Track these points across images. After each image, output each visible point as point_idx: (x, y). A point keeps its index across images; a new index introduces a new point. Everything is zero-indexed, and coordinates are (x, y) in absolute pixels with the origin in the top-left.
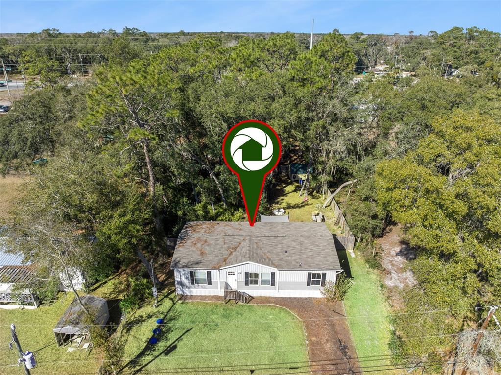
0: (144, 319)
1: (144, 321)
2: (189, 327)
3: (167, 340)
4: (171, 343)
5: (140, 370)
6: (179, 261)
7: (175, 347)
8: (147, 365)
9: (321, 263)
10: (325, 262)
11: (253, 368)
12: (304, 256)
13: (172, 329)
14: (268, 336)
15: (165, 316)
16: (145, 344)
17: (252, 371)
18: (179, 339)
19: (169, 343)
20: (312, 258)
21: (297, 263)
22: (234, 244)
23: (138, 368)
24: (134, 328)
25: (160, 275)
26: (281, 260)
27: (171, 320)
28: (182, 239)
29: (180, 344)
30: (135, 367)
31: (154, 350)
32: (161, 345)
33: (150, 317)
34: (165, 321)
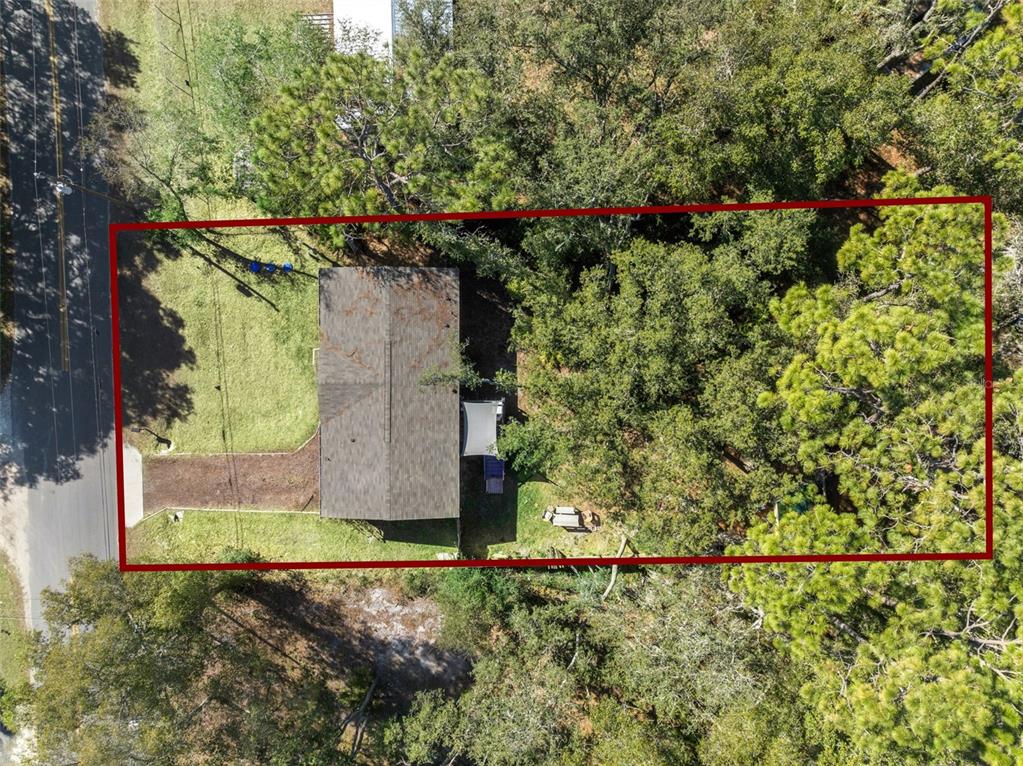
0: (293, 244)
1: (290, 246)
2: (279, 307)
3: (259, 283)
4: (255, 289)
5: (211, 263)
6: (330, 278)
7: (249, 295)
8: (220, 268)
9: (331, 490)
10: (334, 497)
11: (223, 389)
12: (346, 468)
13: (277, 286)
14: (269, 406)
15: (299, 272)
16: (252, 258)
17: (218, 388)
18: (261, 297)
19: (254, 287)
20: (341, 478)
21: (332, 455)
22: (369, 358)
23: (214, 260)
24: (277, 236)
25: (387, 243)
26: (337, 431)
27: (292, 281)
28: (376, 274)
29: (252, 301)
30: (215, 256)
31: (244, 271)
32: (251, 278)
33: (296, 251)
34: (289, 274)
